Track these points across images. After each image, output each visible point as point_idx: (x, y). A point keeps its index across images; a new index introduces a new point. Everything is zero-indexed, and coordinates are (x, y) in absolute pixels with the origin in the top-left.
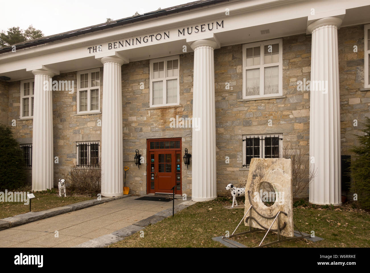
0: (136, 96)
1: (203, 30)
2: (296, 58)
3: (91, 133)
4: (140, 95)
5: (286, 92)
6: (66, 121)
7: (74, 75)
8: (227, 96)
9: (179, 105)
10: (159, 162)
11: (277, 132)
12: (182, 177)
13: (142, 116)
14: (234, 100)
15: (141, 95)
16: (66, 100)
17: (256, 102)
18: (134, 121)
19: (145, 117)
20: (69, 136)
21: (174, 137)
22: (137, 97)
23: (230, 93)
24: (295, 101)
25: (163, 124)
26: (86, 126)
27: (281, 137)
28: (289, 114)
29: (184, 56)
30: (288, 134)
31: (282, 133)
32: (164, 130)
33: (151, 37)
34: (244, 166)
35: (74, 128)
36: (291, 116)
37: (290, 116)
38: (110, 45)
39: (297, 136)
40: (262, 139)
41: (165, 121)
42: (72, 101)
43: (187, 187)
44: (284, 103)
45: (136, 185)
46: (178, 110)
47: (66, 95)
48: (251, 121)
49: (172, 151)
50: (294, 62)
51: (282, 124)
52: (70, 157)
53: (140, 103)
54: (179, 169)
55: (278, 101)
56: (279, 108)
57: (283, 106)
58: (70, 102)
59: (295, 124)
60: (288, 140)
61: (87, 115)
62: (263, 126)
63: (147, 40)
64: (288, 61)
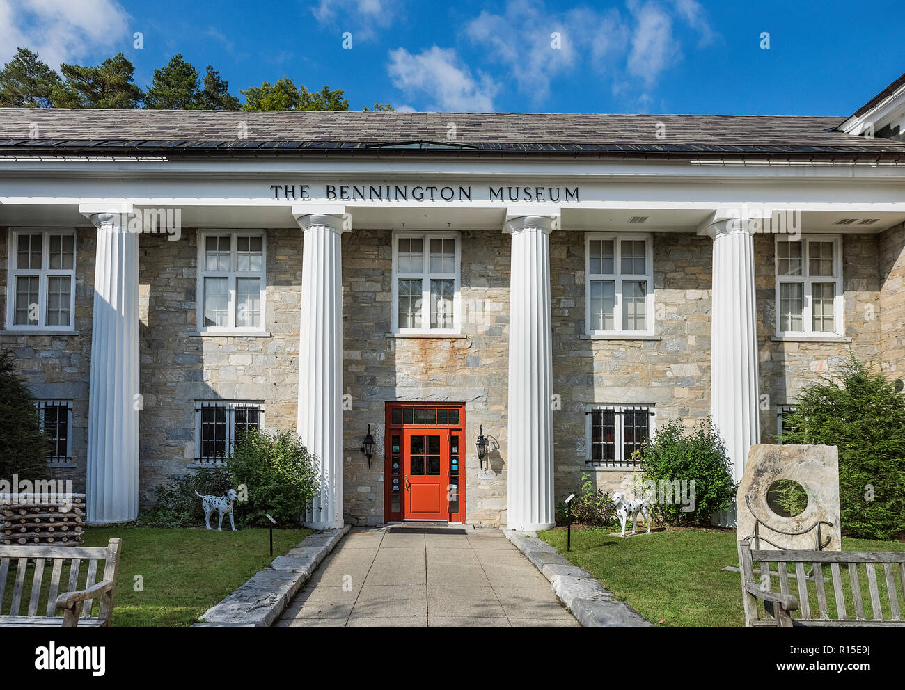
0: (361, 305)
1: (540, 197)
2: (675, 271)
3: (240, 380)
4: (370, 305)
5: (660, 330)
6: (163, 347)
7: (192, 235)
8: (557, 326)
9: (460, 333)
10: (412, 453)
11: (646, 401)
12: (467, 485)
13: (374, 351)
14: (570, 335)
15: (374, 304)
16: (164, 294)
17: (611, 342)
18: (357, 360)
19: (383, 354)
20: (174, 384)
21: (448, 400)
22: (362, 307)
23: (563, 320)
24: (676, 348)
25: (424, 370)
26: (224, 363)
27: (652, 410)
28: (666, 369)
29: (471, 236)
30: (664, 405)
31: (655, 404)
32: (426, 385)
33: (430, 190)
34: (587, 462)
35: (191, 366)
36: (669, 374)
37: (667, 373)
38: (331, 189)
39: (679, 410)
40: (620, 413)
41: (430, 365)
42: (184, 299)
43: (476, 506)
44: (658, 350)
45: (358, 503)
46: (457, 345)
47: (166, 283)
48: (602, 377)
49: (442, 430)
50: (674, 279)
51: (655, 387)
52: (177, 438)
53: (370, 322)
54: (455, 468)
55: (649, 344)
56: (650, 357)
57: (656, 354)
58: (180, 302)
59: (676, 388)
60: (664, 416)
61: (227, 337)
62: (623, 388)
63: (422, 194)
64: (664, 276)
